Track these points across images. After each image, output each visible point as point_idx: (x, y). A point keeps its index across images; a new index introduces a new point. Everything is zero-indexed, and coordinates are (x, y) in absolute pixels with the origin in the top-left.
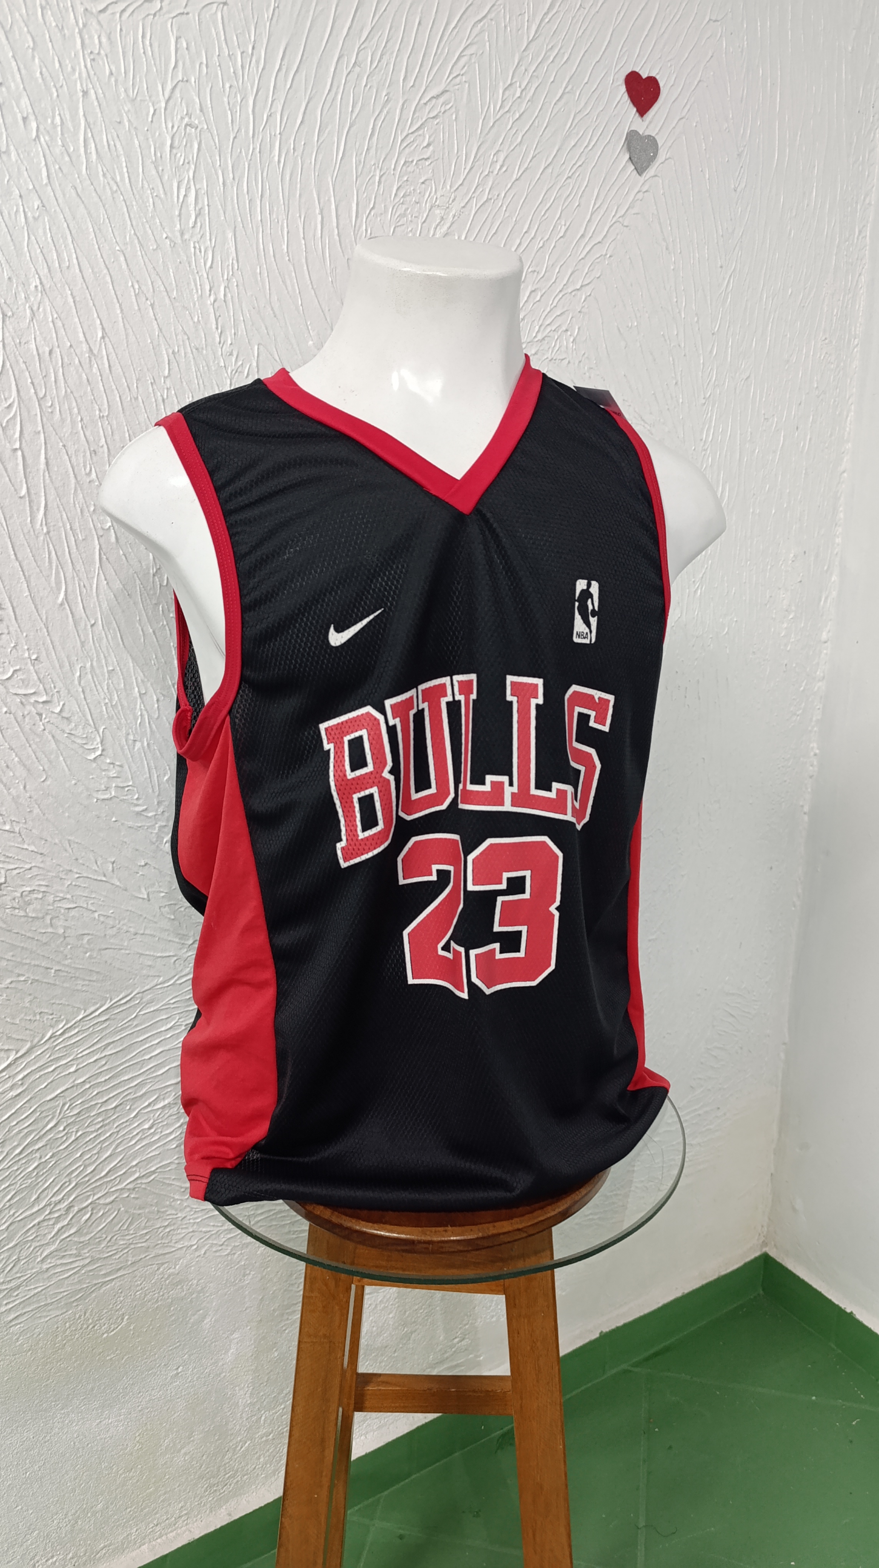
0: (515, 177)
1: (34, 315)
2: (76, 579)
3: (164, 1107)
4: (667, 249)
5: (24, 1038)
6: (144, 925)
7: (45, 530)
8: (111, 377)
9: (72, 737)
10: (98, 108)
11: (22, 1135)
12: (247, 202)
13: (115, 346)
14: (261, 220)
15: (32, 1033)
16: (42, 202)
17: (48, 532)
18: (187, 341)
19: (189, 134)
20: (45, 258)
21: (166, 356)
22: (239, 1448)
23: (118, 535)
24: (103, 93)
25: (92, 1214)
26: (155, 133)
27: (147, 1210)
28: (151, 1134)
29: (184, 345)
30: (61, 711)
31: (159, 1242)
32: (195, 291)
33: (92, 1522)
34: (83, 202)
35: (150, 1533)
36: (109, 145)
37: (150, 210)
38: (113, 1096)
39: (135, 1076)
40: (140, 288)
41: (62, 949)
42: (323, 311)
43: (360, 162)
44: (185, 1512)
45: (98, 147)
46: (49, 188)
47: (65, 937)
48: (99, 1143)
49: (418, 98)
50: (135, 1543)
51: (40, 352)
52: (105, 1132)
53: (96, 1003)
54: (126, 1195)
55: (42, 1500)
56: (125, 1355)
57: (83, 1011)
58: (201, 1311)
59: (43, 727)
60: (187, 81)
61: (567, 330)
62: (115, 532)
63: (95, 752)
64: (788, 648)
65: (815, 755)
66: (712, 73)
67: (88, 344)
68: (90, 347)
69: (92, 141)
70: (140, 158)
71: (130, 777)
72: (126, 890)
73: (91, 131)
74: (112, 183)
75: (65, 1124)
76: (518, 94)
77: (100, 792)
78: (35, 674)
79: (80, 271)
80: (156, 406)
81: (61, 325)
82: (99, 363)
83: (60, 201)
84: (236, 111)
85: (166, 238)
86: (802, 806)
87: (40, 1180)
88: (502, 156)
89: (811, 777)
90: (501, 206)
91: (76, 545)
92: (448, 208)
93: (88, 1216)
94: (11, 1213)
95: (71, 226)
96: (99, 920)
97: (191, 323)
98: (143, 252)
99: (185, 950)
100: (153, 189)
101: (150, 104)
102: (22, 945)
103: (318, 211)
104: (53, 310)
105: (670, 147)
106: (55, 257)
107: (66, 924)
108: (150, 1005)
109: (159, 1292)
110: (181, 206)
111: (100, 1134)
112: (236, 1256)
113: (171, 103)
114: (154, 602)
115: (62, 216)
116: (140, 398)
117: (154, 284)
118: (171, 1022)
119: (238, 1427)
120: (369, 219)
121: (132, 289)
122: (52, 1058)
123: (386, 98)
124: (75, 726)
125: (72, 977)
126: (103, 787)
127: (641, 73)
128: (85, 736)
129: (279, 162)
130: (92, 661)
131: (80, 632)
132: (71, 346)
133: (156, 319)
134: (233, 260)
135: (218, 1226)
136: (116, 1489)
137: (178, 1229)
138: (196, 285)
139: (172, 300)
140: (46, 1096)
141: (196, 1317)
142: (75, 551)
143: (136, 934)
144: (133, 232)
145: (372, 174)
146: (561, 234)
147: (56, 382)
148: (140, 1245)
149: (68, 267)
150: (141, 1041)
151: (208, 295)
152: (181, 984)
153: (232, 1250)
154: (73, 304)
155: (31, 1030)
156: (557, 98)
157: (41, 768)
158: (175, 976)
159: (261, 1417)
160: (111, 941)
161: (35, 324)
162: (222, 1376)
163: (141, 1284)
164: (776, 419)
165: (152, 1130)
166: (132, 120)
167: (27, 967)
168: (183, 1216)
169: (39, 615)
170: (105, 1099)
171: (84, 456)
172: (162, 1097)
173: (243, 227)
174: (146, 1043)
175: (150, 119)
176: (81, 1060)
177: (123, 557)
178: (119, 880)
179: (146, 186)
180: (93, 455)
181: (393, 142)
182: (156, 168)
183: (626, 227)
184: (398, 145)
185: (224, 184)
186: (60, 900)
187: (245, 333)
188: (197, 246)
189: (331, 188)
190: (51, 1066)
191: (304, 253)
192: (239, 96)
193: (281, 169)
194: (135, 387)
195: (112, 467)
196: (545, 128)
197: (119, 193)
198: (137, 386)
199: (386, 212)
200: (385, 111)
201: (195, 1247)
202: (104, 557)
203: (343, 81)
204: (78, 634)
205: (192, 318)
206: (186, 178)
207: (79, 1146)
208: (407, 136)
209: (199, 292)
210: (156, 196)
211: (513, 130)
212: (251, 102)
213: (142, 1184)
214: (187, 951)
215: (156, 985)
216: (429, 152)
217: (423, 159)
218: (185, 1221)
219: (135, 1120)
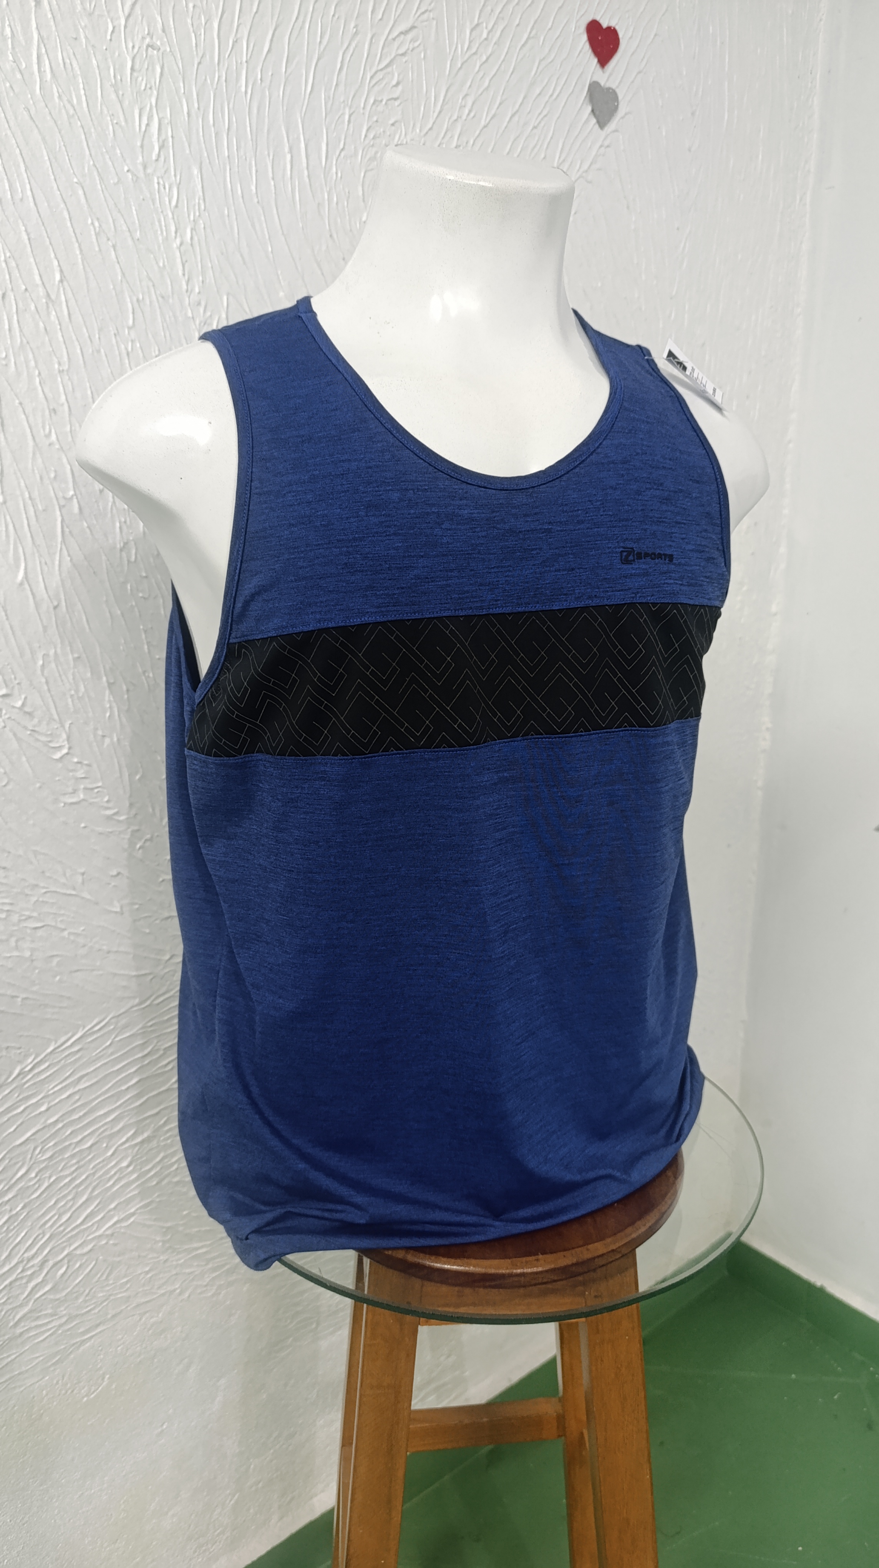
0: (483, 123)
2: (37, 554)
3: (143, 1142)
4: (628, 207)
6: (118, 941)
7: (1, 500)
8: (70, 326)
9: (36, 735)
10: (52, 20)
12: (214, 135)
13: (74, 291)
14: (229, 156)
17: (5, 502)
18: (152, 289)
19: (151, 57)
21: (130, 305)
22: (228, 1502)
24: (57, 4)
25: (68, 1267)
26: (114, 53)
27: (127, 1256)
28: (128, 1173)
29: (149, 293)
30: (23, 705)
31: (141, 1290)
32: (159, 232)
34: (37, 126)
36: (64, 64)
37: (110, 139)
38: (89, 1135)
39: (112, 1110)
40: (100, 226)
41: (29, 974)
42: (294, 260)
43: (329, 97)
45: (52, 65)
47: (32, 961)
48: (74, 1188)
49: (386, 33)
52: (82, 1174)
53: (66, 1033)
54: (104, 1242)
56: (107, 1418)
57: (53, 1043)
58: (186, 1360)
59: (3, 724)
62: (78, 502)
63: (60, 751)
65: (768, 729)
66: (667, 28)
67: (45, 288)
68: (47, 292)
69: (46, 57)
70: (99, 79)
71: (99, 777)
72: (97, 904)
73: (44, 46)
74: (68, 106)
75: (37, 1170)
76: (485, 35)
77: (67, 796)
79: (35, 204)
80: (121, 360)
81: (14, 265)
82: (58, 309)
83: (12, 124)
84: (200, 34)
85: (128, 171)
86: (757, 782)
87: (10, 1235)
88: (470, 100)
89: (764, 752)
91: (36, 516)
93: (64, 1269)
95: (24, 151)
96: (68, 939)
97: (156, 268)
98: (103, 186)
99: (162, 966)
100: (113, 115)
101: (109, 20)
103: (287, 149)
104: (5, 247)
105: (630, 100)
106: (7, 187)
107: (33, 946)
108: (127, 1029)
109: (142, 1345)
110: (144, 136)
111: (76, 1177)
112: (222, 1295)
113: (131, 20)
114: (122, 580)
115: (14, 141)
116: (102, 351)
117: (116, 223)
118: (149, 1047)
119: (227, 1480)
120: (338, 162)
121: (92, 227)
122: (21, 1097)
123: (355, 30)
124: (40, 722)
125: (40, 1005)
126: (70, 790)
127: (601, 22)
128: (49, 733)
129: (246, 92)
130: (55, 648)
131: (42, 615)
132: (26, 290)
133: (118, 262)
134: (199, 200)
137: (160, 1273)
138: (160, 226)
139: (136, 241)
140: (15, 1140)
141: (181, 1366)
142: (34, 522)
143: (109, 952)
144: (91, 163)
145: (341, 112)
147: (10, 330)
148: (120, 1296)
149: (22, 200)
150: (118, 1070)
151: (173, 237)
152: (158, 1004)
153: (217, 1290)
154: (27, 241)
156: (523, 43)
157: (2, 771)
158: (151, 996)
159: (250, 1466)
160: (83, 961)
162: (209, 1426)
163: (122, 1338)
165: (131, 1168)
166: (89, 36)
168: (167, 1257)
170: (80, 1138)
171: (43, 415)
172: (140, 1130)
173: (210, 163)
174: (122, 1073)
175: (109, 37)
176: (52, 1097)
177: (88, 531)
178: (90, 893)
179: (105, 112)
180: (53, 414)
181: (362, 78)
182: (116, 92)
183: (590, 182)
184: (368, 81)
185: (188, 114)
186: (26, 919)
187: (213, 281)
188: (161, 182)
189: (300, 126)
190: (20, 1106)
191: (274, 195)
192: (203, 17)
193: (248, 101)
194: (97, 339)
195: (73, 428)
196: (512, 74)
197: (77, 117)
198: (99, 338)
199: (356, 154)
200: (353, 45)
201: (178, 1291)
202: (67, 530)
203: (311, 9)
204: (40, 618)
205: (157, 263)
206: (149, 106)
207: (53, 1192)
208: (376, 73)
209: (165, 233)
210: (117, 123)
211: (481, 74)
212: (216, 25)
213: (121, 1227)
214: (164, 968)
215: (132, 1007)
216: (397, 92)
217: (392, 99)
218: (168, 1264)
219: (113, 1158)
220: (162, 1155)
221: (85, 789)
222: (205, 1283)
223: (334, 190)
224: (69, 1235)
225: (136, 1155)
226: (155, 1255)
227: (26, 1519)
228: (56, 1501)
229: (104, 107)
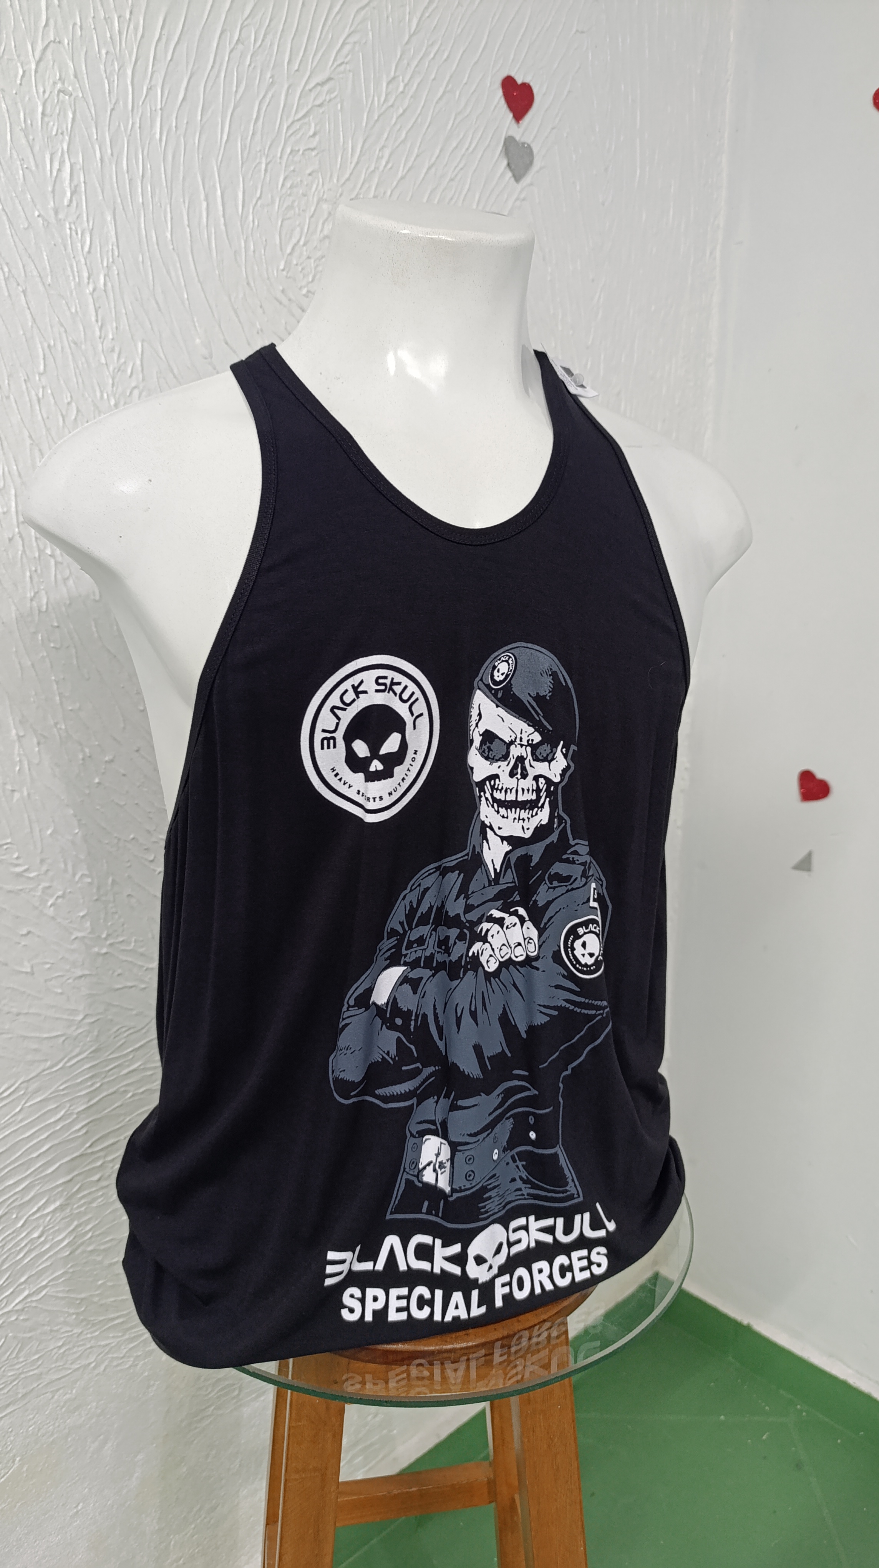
0: (400, 174)
3: (54, 1211)
6: (28, 1003)
12: (127, 181)
14: (143, 203)
18: (64, 335)
19: (63, 102)
21: (40, 350)
26: (24, 98)
27: (39, 1331)
28: (41, 1243)
29: (61, 338)
31: (53, 1366)
32: (71, 278)
37: (20, 183)
39: (24, 1178)
40: (10, 271)
42: (210, 307)
43: (245, 146)
49: (303, 84)
54: (13, 1318)
56: (18, 1501)
58: (102, 1437)
60: (59, 42)
66: (580, 84)
70: (8, 124)
72: (6, 965)
76: (401, 89)
80: (31, 406)
84: (114, 81)
85: (39, 216)
88: (387, 152)
89: (683, 791)
97: (68, 313)
98: (13, 231)
99: (75, 1027)
100: (23, 160)
101: (19, 64)
103: (202, 197)
105: (546, 158)
108: (38, 1094)
109: (54, 1424)
110: (55, 181)
112: (138, 1367)
113: (42, 64)
114: (32, 630)
116: (12, 397)
117: (26, 267)
118: (61, 1111)
120: (255, 210)
121: (1, 272)
123: (271, 80)
127: (516, 78)
129: (161, 140)
133: (29, 308)
134: (112, 245)
135: (118, 1337)
137: (74, 1347)
138: (73, 271)
139: (47, 287)
141: (97, 1443)
143: (18, 1014)
145: (258, 161)
148: (31, 1373)
150: (28, 1137)
151: (86, 283)
152: (71, 1066)
153: (134, 1361)
156: (438, 97)
158: (64, 1058)
159: (170, 1543)
163: (34, 1418)
165: (43, 1239)
168: (80, 1331)
172: (52, 1199)
173: (123, 209)
174: (32, 1140)
175: (19, 82)
179: (15, 156)
181: (279, 128)
182: (26, 136)
184: (285, 131)
185: (102, 159)
187: (127, 328)
188: (73, 227)
189: (216, 174)
191: (189, 242)
192: (116, 64)
193: (163, 148)
196: (428, 127)
198: (9, 384)
199: (273, 202)
200: (270, 95)
201: (93, 1365)
203: (227, 58)
205: (69, 309)
206: (60, 151)
208: (293, 123)
209: (77, 279)
210: (27, 168)
211: (398, 127)
212: (129, 72)
213: (32, 1301)
214: (77, 1029)
215: (44, 1070)
216: (314, 142)
217: (309, 149)
218: (82, 1337)
219: (22, 1229)
220: (76, 1223)
222: (121, 1356)
223: (251, 238)
225: (48, 1226)
226: (68, 1329)
229: (14, 152)
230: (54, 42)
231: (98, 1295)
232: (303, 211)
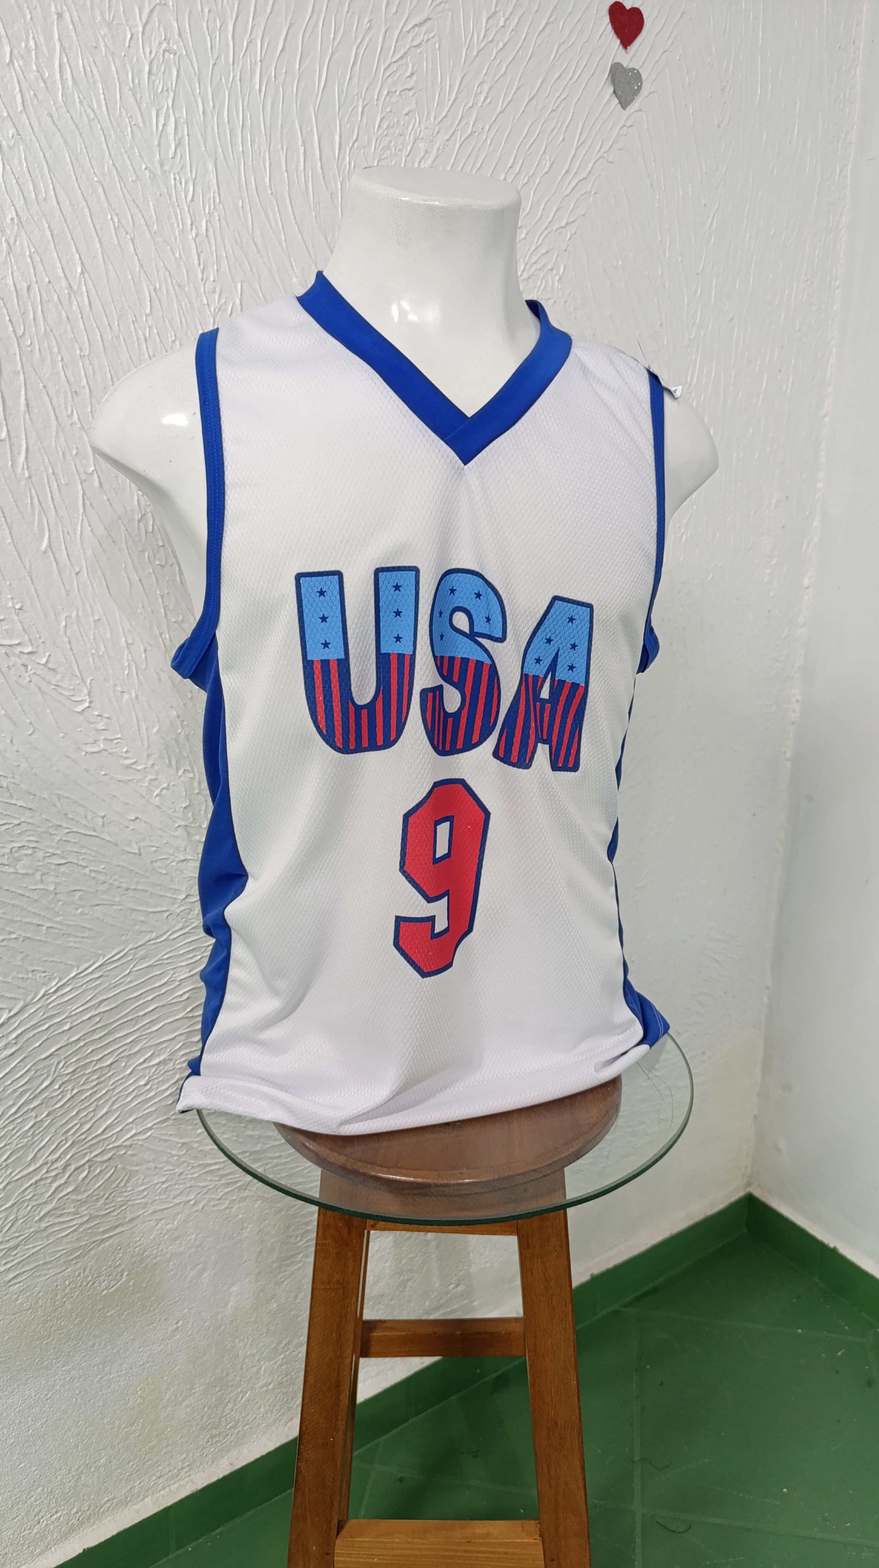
0: (499, 109)
1: (11, 249)
2: (60, 525)
3: (159, 1063)
4: (651, 185)
5: (17, 996)
6: (136, 880)
7: (27, 475)
8: (91, 315)
9: (59, 689)
10: (73, 31)
11: (17, 1094)
12: (228, 132)
13: (95, 283)
14: (243, 152)
15: (24, 991)
16: (17, 130)
17: (30, 477)
18: (169, 278)
19: (168, 60)
20: (21, 190)
21: (147, 293)
22: (240, 1398)
23: (102, 480)
24: (78, 16)
25: (89, 1172)
26: (132, 59)
27: (144, 1167)
28: (147, 1091)
29: (166, 282)
30: (47, 662)
31: (157, 1198)
32: (176, 225)
33: (95, 1476)
34: (59, 130)
35: (153, 1485)
36: (85, 71)
37: (128, 140)
38: (108, 1054)
39: (131, 1033)
40: (119, 221)
41: (53, 906)
43: (342, 91)
44: (187, 1463)
45: (74, 73)
46: (24, 115)
47: (56, 894)
48: (95, 1101)
49: (400, 26)
50: (139, 1496)
51: (18, 287)
52: (101, 1089)
53: (88, 960)
54: (122, 1152)
55: (45, 1457)
56: (126, 1311)
57: (76, 969)
58: (200, 1266)
59: (28, 679)
60: (165, 4)
61: (552, 269)
62: (98, 476)
63: (82, 704)
64: (771, 594)
65: (797, 701)
66: (695, 5)
67: (67, 279)
68: (69, 283)
69: (67, 66)
70: (118, 85)
71: (119, 729)
72: (116, 845)
73: (66, 56)
74: (89, 110)
75: (60, 1082)
76: (502, 23)
77: (88, 745)
78: (19, 624)
79: (58, 203)
80: (139, 345)
81: (39, 260)
82: (79, 299)
83: (36, 129)
84: (216, 37)
85: (146, 169)
86: (785, 753)
87: (36, 1139)
88: (486, 87)
89: (793, 723)
90: (486, 139)
91: (59, 490)
92: (432, 140)
93: (85, 1174)
94: (8, 1172)
95: (47, 155)
96: (89, 876)
97: (173, 259)
98: (122, 184)
99: (178, 905)
100: (131, 117)
101: (127, 28)
102: (12, 902)
103: (300, 143)
104: (30, 244)
105: (654, 80)
106: (32, 188)
107: (57, 880)
108: (144, 960)
109: (157, 1248)
110: (161, 136)
111: (96, 1092)
112: (234, 1209)
113: (149, 27)
114: (140, 549)
115: (38, 145)
116: (121, 337)
117: (134, 218)
118: (164, 978)
119: (238, 1378)
120: (352, 152)
121: (111, 222)
122: (45, 1016)
123: (368, 25)
124: (62, 677)
125: (64, 934)
126: (91, 740)
127: (625, 4)
128: (72, 688)
129: (260, 90)
130: (77, 610)
131: (64, 581)
132: (49, 282)
133: (137, 255)
134: (214, 193)
135: (215, 1181)
136: (119, 1444)
137: (175, 1184)
138: (177, 219)
139: (153, 235)
140: (40, 1054)
141: (195, 1271)
142: (58, 496)
143: (127, 889)
144: (111, 162)
145: (354, 105)
146: (546, 169)
147: (34, 319)
148: (137, 1202)
149: (45, 199)
150: (136, 997)
151: (189, 230)
152: (174, 939)
153: (230, 1203)
154: (50, 238)
155: (24, 989)
156: (541, 27)
157: (28, 721)
158: (168, 931)
160: (103, 897)
161: (12, 258)
162: (222, 1328)
163: (139, 1240)
164: (759, 362)
165: (148, 1087)
166: (109, 44)
167: (17, 924)
168: (181, 1171)
169: (22, 562)
170: (100, 1056)
171: (66, 397)
172: (157, 1053)
173: (224, 158)
174: (139, 1000)
175: (127, 44)
176: (75, 1018)
177: (107, 503)
178: (109, 835)
179: (124, 114)
180: (75, 396)
181: (376, 70)
182: (134, 95)
183: (611, 162)
184: (381, 74)
185: (204, 112)
186: (50, 856)
187: (228, 270)
188: (178, 178)
189: (314, 119)
190: (45, 1024)
191: (287, 187)
192: (218, 20)
193: (262, 99)
194: (117, 326)
195: (94, 409)
196: (530, 59)
197: (96, 120)
198: (118, 325)
199: (369, 144)
200: (367, 39)
201: (192, 1202)
202: (88, 503)
203: (324, 8)
204: (63, 583)
205: (174, 254)
206: (165, 107)
207: (75, 1104)
208: (390, 65)
209: (181, 226)
210: (135, 125)
211: (497, 61)
212: (231, 28)
213: (138, 1140)
214: (179, 906)
215: (149, 941)
216: (412, 82)
217: (406, 89)
218: (182, 1177)
219: (131, 1076)
221: (104, 739)
222: (218, 1198)
223: (347, 179)
224: (90, 1143)
226: (171, 1168)
227: (49, 1395)
228: (78, 1382)
229: (122, 110)
230: (160, 4)
231: (197, 1142)
232: (399, 150)
